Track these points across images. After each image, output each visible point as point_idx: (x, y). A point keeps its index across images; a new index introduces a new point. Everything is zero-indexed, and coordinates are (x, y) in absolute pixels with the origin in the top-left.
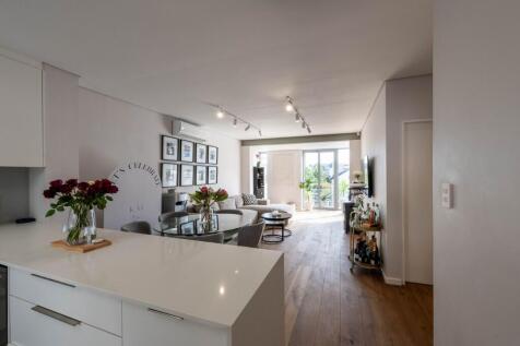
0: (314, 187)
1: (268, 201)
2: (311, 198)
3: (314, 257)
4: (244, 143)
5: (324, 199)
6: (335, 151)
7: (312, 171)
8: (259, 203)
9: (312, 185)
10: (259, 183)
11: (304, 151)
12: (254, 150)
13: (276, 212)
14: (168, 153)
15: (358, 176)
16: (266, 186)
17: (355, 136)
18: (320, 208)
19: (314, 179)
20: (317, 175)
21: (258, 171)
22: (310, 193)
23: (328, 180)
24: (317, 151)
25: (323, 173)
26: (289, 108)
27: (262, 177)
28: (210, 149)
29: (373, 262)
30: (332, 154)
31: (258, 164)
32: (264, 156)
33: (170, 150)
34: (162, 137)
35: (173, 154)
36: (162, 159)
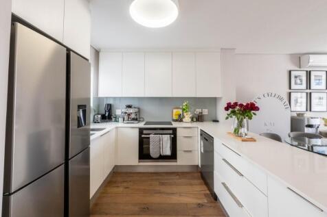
14: (296, 84)
33: (298, 81)
34: (290, 72)
35: (302, 84)
36: (290, 88)
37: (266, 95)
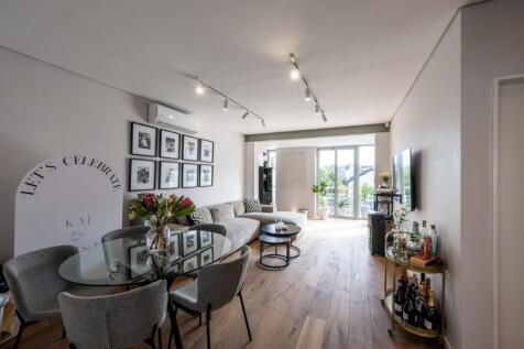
0: (329, 191)
1: (275, 209)
2: (326, 203)
3: (330, 296)
4: (248, 138)
5: (341, 205)
6: (355, 148)
7: (327, 173)
8: (264, 210)
9: (327, 188)
10: (265, 185)
11: (318, 149)
12: (259, 147)
13: (281, 225)
14: (141, 145)
15: (386, 179)
16: (274, 189)
17: (383, 128)
18: (336, 216)
19: (330, 182)
20: (334, 177)
21: (265, 171)
22: (325, 198)
23: (345, 183)
24: (333, 148)
25: (339, 175)
26: (295, 75)
27: (270, 178)
28: (203, 143)
29: (429, 325)
30: (352, 152)
31: (265, 163)
32: (273, 155)
33: (145, 143)
34: (132, 124)
35: (148, 148)
36: (131, 153)
37: (70, 161)
